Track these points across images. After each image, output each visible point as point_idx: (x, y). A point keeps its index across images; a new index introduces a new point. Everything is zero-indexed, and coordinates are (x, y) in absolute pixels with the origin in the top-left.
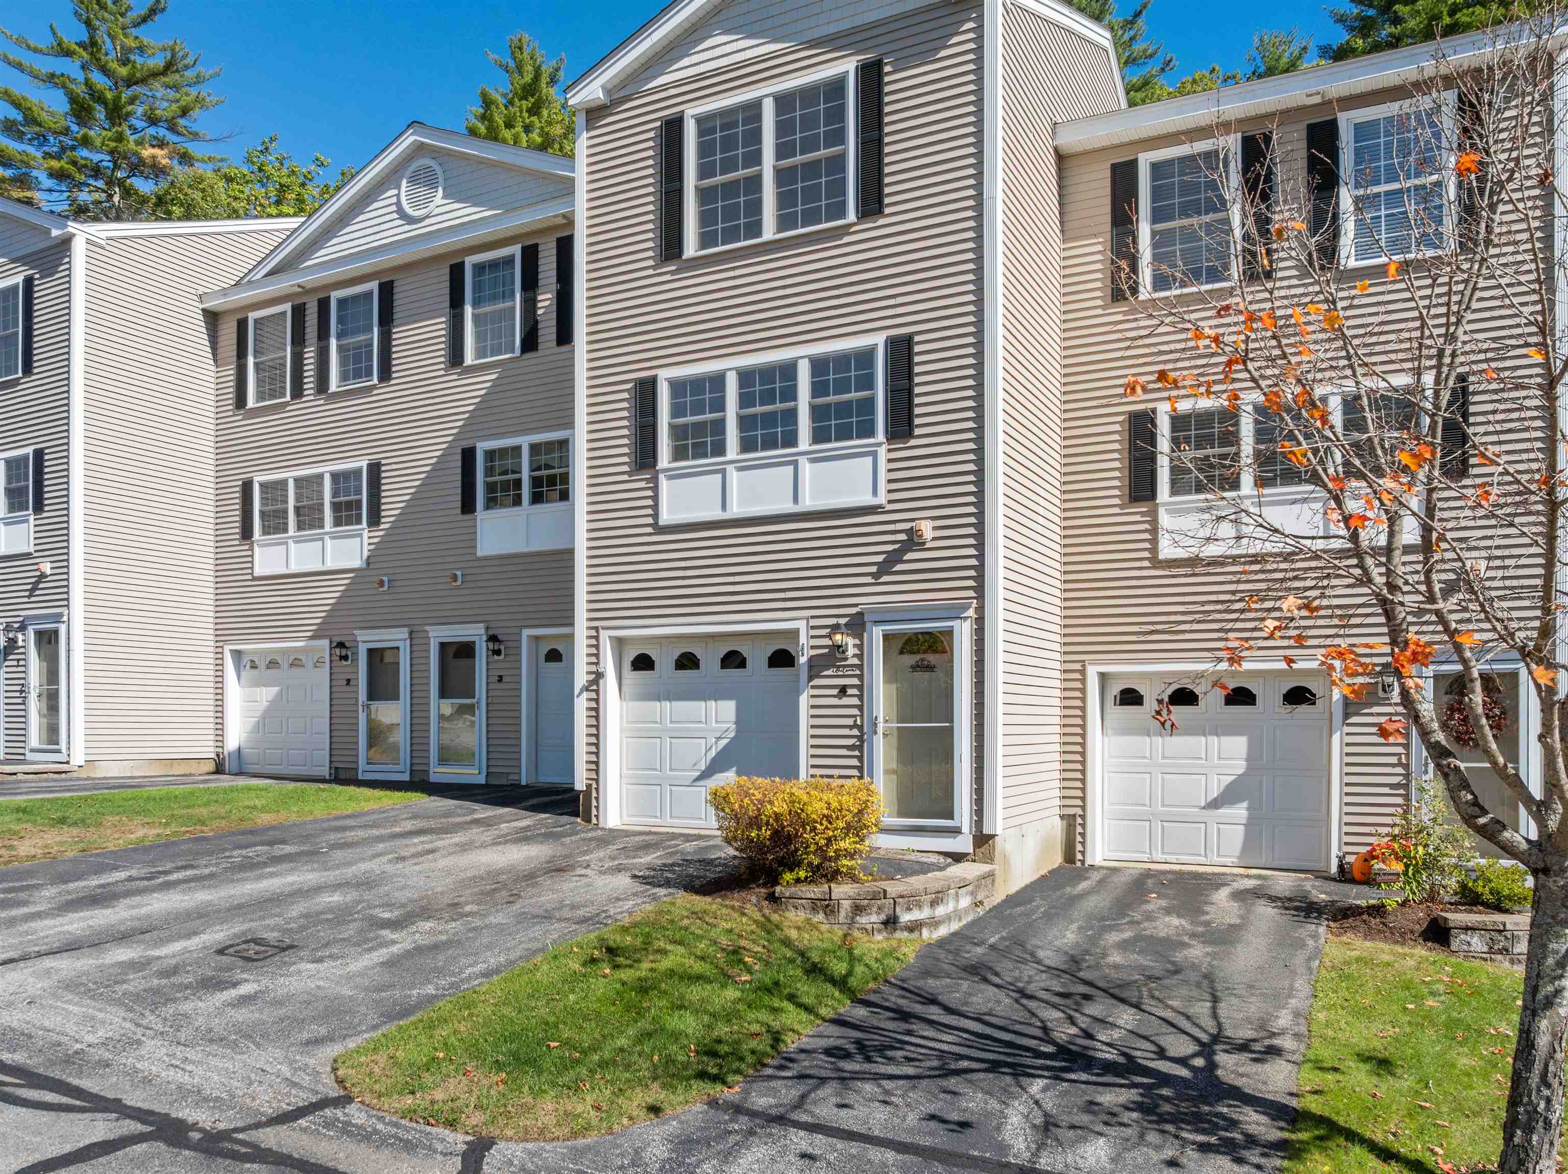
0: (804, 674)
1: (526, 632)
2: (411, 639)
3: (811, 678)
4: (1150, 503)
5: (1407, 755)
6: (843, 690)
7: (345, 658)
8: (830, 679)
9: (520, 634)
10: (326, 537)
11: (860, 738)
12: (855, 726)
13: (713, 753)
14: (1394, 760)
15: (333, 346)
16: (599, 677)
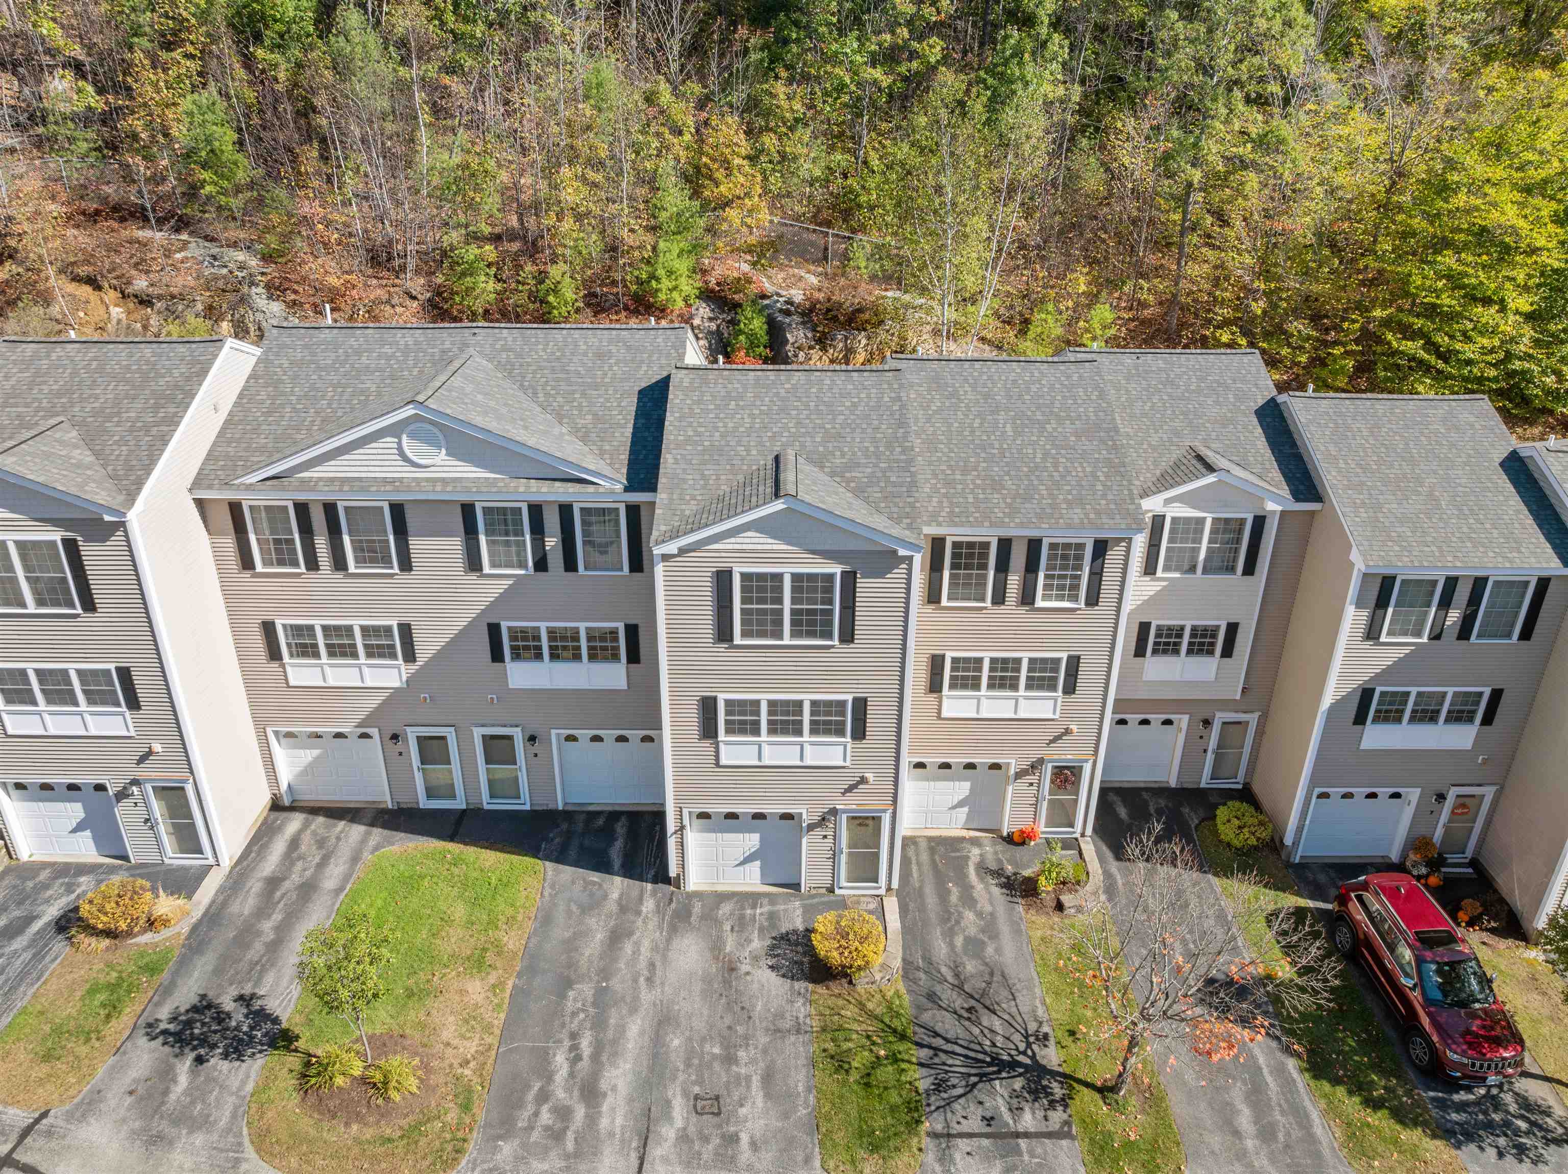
0: (805, 830)
1: (553, 732)
2: (457, 733)
3: (809, 831)
4: (940, 692)
5: (1038, 794)
6: (825, 837)
7: (396, 740)
8: (819, 832)
9: (549, 733)
10: (364, 667)
11: (834, 856)
12: (831, 851)
13: (748, 853)
14: (1033, 795)
15: (346, 539)
16: (682, 828)
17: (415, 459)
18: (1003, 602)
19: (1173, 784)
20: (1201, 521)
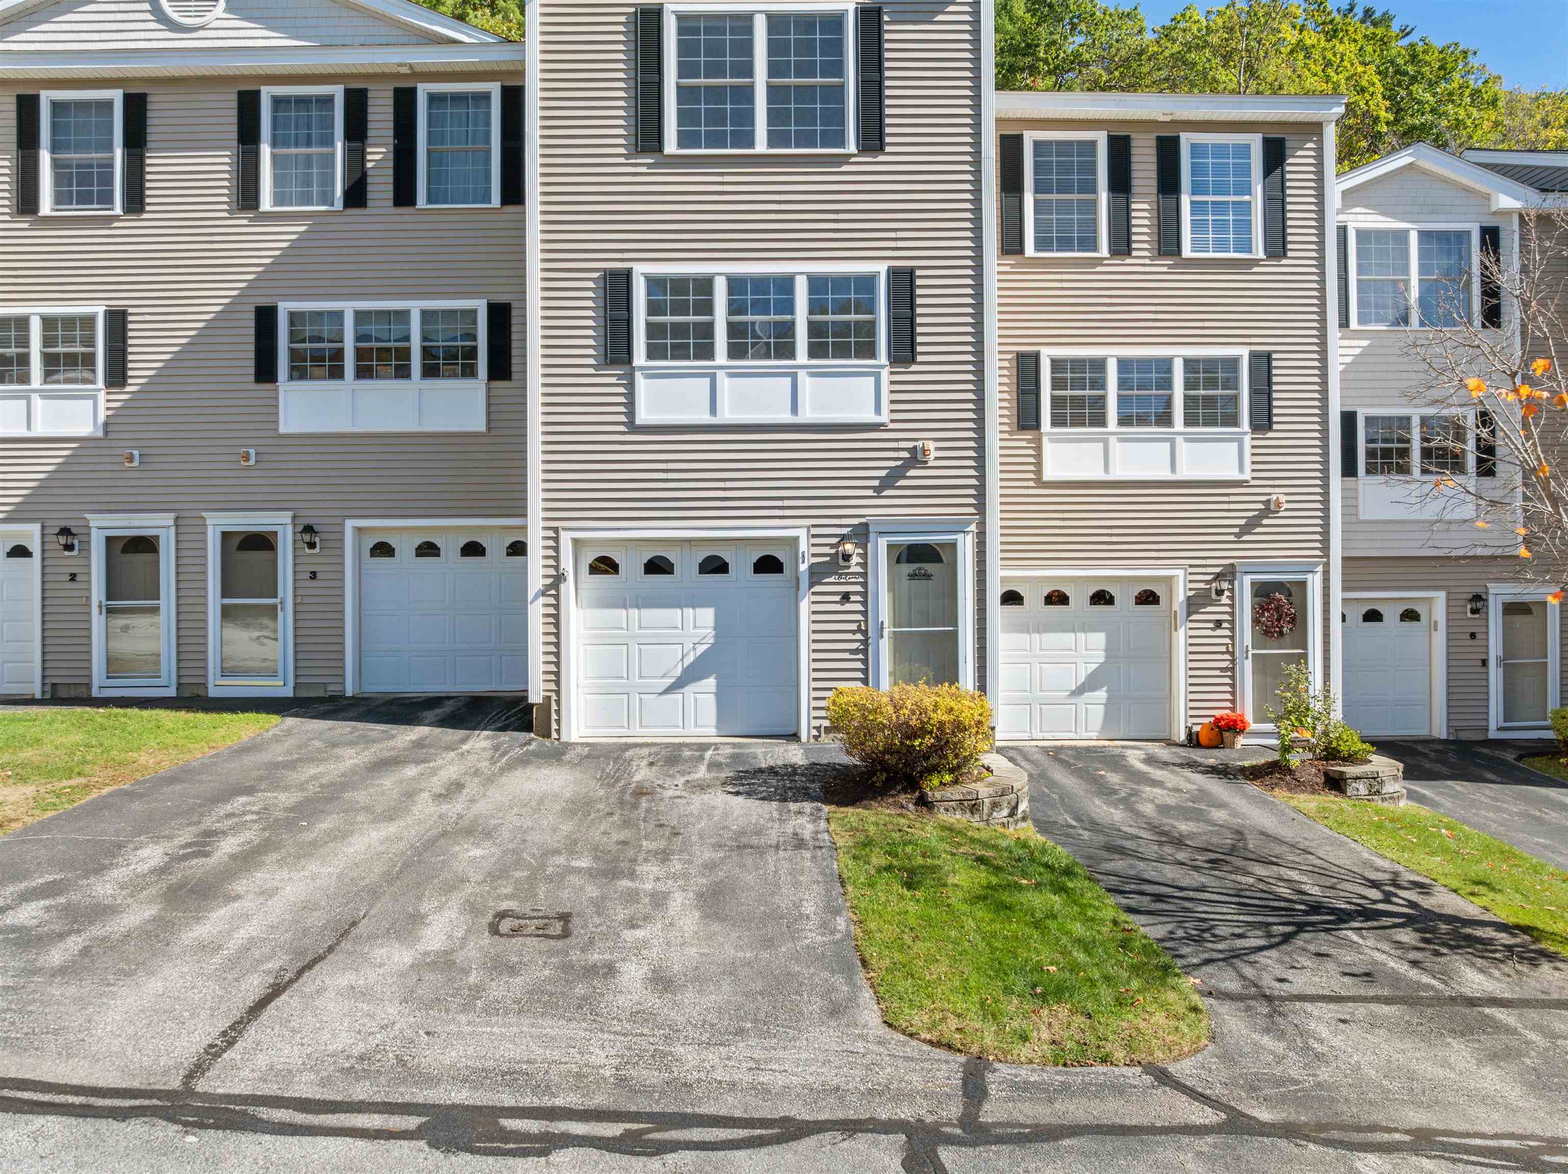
0: (804, 581)
1: (350, 524)
2: (177, 526)
3: (812, 585)
4: (1036, 432)
5: (1233, 645)
6: (846, 597)
7: (69, 547)
8: (832, 585)
9: (342, 525)
10: (35, 398)
11: (865, 642)
12: (859, 630)
13: (690, 659)
14: (1223, 649)
15: (45, 158)
16: (559, 578)
17: (175, 16)
18: (1128, 252)
19: (1440, 730)
20: (1401, 237)
